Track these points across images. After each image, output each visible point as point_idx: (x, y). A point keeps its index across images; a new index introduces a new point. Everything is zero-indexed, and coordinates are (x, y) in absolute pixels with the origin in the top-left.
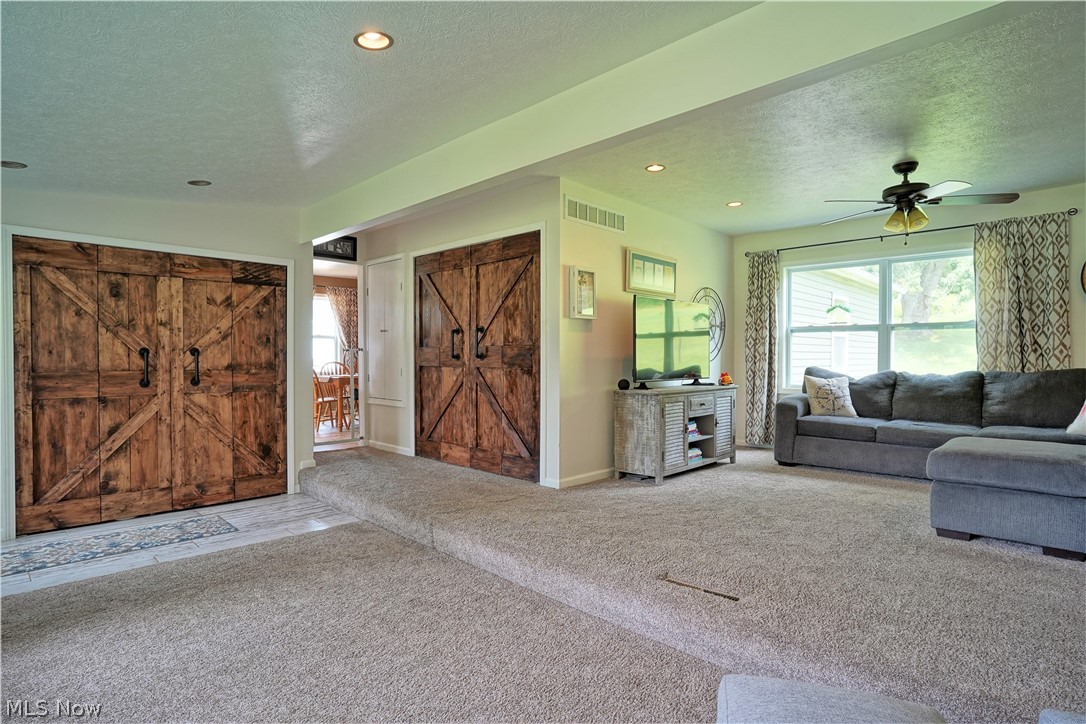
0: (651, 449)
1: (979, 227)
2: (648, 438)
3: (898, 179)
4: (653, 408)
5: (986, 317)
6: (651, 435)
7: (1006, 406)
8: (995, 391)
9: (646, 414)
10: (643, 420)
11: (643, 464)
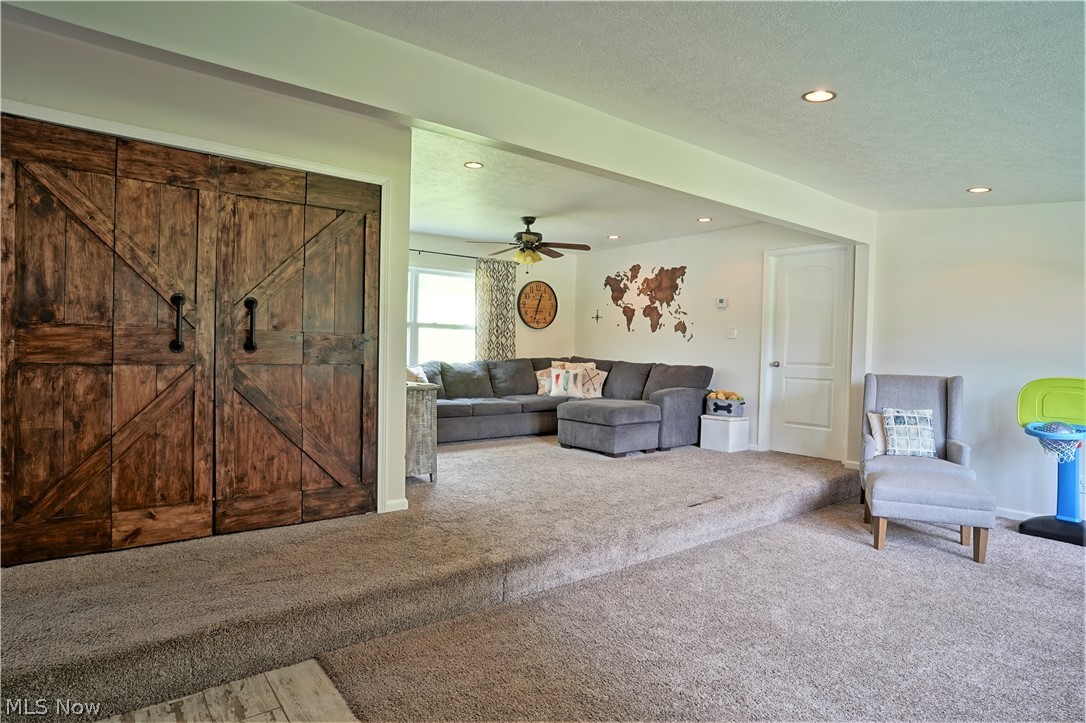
0: (427, 446)
1: (480, 260)
2: (424, 435)
3: (523, 228)
4: (429, 403)
5: (483, 323)
6: (428, 431)
7: (508, 383)
8: (499, 373)
9: (422, 409)
10: (417, 417)
11: (418, 463)
